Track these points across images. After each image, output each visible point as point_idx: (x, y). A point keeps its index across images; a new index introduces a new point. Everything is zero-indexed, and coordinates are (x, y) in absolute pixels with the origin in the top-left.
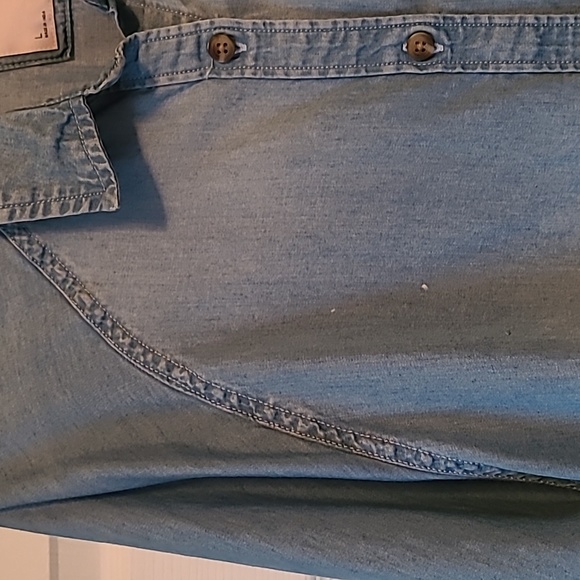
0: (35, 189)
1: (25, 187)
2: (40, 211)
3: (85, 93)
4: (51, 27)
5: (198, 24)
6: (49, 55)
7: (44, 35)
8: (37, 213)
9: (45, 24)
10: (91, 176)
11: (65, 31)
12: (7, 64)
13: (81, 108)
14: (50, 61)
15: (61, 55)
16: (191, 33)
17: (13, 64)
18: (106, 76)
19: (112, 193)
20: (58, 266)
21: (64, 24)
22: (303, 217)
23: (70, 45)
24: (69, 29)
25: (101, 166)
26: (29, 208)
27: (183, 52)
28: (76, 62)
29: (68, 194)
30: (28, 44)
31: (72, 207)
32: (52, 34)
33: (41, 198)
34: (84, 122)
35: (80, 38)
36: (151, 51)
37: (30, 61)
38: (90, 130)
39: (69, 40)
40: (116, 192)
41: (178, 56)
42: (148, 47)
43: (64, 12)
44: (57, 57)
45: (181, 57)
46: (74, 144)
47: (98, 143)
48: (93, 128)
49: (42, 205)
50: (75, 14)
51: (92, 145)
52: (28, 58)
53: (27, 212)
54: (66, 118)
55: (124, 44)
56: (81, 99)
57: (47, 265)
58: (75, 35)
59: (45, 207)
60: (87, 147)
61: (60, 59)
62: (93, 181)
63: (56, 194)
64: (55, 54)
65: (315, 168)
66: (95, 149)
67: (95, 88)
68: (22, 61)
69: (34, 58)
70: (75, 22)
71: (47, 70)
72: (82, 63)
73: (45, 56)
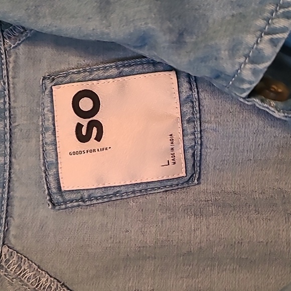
4: (179, 152)
6: (174, 182)
7: (171, 162)
9: (172, 149)
11: (193, 155)
12: (126, 193)
14: (175, 187)
15: (187, 182)
21: (192, 147)
23: (197, 170)
24: (198, 152)
28: (202, 187)
30: (152, 172)
32: (180, 160)
35: (208, 160)
39: (197, 164)
44: (183, 184)
50: (205, 135)
52: (151, 185)
61: (186, 185)
64: (181, 181)
68: (144, 189)
69: (158, 185)
70: (204, 143)
71: (171, 196)
72: (209, 187)
73: (169, 183)
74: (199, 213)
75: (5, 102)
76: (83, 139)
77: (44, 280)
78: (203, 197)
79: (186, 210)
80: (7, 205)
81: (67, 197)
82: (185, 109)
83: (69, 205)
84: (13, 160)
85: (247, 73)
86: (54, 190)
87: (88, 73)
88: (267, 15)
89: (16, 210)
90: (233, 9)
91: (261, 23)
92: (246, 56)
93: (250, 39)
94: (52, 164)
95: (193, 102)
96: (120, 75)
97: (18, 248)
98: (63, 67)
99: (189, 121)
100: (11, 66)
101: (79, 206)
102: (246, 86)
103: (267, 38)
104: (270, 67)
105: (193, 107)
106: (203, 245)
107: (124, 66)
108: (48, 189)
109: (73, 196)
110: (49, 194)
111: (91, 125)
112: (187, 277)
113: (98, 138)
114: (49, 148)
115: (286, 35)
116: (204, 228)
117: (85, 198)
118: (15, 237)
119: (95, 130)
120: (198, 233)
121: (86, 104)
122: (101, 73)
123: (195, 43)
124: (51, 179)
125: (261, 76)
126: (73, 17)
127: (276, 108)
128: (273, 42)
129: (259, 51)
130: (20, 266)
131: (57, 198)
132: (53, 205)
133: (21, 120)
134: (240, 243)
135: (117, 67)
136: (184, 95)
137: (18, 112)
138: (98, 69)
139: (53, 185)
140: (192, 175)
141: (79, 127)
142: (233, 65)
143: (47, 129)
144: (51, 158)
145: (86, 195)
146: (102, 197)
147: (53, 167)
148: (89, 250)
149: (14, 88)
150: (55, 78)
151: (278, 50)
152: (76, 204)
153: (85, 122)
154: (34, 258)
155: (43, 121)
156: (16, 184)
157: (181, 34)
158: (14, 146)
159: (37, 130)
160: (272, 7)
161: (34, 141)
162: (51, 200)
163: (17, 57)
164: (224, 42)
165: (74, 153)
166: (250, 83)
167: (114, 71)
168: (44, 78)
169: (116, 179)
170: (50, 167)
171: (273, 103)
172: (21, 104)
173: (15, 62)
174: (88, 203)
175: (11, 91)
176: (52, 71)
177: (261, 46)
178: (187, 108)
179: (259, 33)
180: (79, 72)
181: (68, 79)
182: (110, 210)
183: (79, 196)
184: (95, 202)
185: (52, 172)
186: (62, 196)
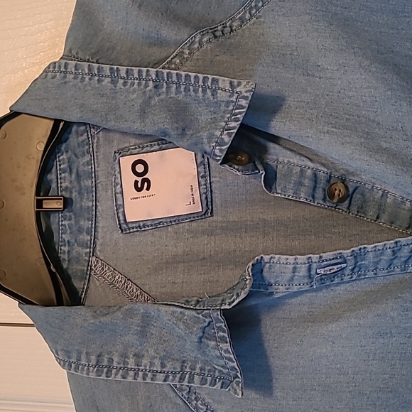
0: (184, 362)
1: (177, 360)
2: (186, 380)
3: (222, 308)
4: (197, 196)
5: (310, 257)
6: (196, 215)
7: (192, 203)
8: (184, 380)
9: (192, 195)
10: (223, 367)
11: (206, 198)
12: (167, 222)
13: (218, 319)
14: (196, 218)
15: (204, 214)
16: (305, 263)
17: (171, 222)
18: (238, 295)
19: (238, 385)
20: (200, 402)
21: (205, 193)
22: (385, 376)
23: (210, 207)
24: (209, 196)
25: (231, 364)
26: (178, 376)
27: (296, 274)
28: (214, 218)
29: (206, 373)
30: (182, 209)
31: (209, 382)
32: (197, 201)
33: (188, 370)
34: (220, 329)
35: (217, 201)
36: (273, 270)
37: (183, 220)
38: (224, 336)
39: (210, 204)
40: (240, 384)
41: (294, 276)
42: (270, 266)
43: (205, 185)
44: (201, 216)
45: (296, 277)
46: (212, 343)
47: (229, 348)
48: (226, 335)
49: (188, 375)
50: (213, 185)
51: (225, 348)
52: (181, 218)
53: (177, 379)
54: (206, 324)
55: (253, 265)
56: (219, 313)
57: (193, 401)
58: (214, 199)
59: (190, 377)
60: (221, 348)
61: (203, 217)
62: (225, 371)
63: (198, 370)
64: (200, 215)
65: (394, 339)
66: (227, 351)
67: (229, 305)
68: (177, 220)
69: (185, 217)
70: (213, 191)
71: (194, 224)
72: (219, 218)
73: (192, 216)
74: (210, 233)
75: (92, 168)
76: (139, 189)
77: (117, 277)
78: (214, 224)
79: (203, 233)
80: (95, 232)
81: (130, 226)
82: (199, 170)
83: (131, 231)
84: (98, 204)
85: (217, 152)
86: (122, 222)
87: (141, 149)
88: (226, 119)
89: (100, 235)
90: (211, 115)
91: (223, 124)
92: (216, 142)
93: (218, 133)
94: (121, 205)
95: (204, 165)
96: (160, 149)
97: (102, 258)
98: (127, 145)
99: (202, 177)
100: (95, 145)
101: (137, 231)
102: (218, 158)
103: (226, 132)
104: (229, 148)
105: (205, 168)
106: (212, 253)
107: (163, 144)
108: (119, 221)
109: (134, 225)
110: (119, 224)
111: (143, 181)
112: (204, 274)
113: (148, 189)
114: (119, 196)
115: (235, 131)
116: (213, 243)
117: (141, 226)
118: (99, 251)
119: (146, 183)
120: (209, 246)
121: (140, 168)
122: (148, 149)
123: (192, 135)
124: (120, 215)
125: (225, 153)
126: (126, 121)
127: (238, 170)
128: (229, 135)
129: (223, 139)
130: (103, 269)
131: (124, 226)
132: (122, 230)
133: (101, 179)
134: (235, 251)
135: (158, 145)
136: (199, 161)
137: (100, 174)
138: (147, 146)
139: (122, 218)
140: (207, 211)
141: (136, 182)
142: (210, 147)
143: (117, 184)
144: (120, 202)
145: (141, 224)
146: (152, 225)
147: (121, 207)
148: (144, 258)
149: (97, 159)
150: (122, 152)
151: (232, 139)
152: (135, 230)
153: (140, 179)
154: (111, 264)
155: (115, 179)
156: (99, 219)
157: (184, 130)
158: (98, 195)
159: (112, 184)
160: (229, 115)
161: (110, 191)
162: (120, 228)
163: (98, 139)
164: (205, 134)
165: (133, 199)
166: (220, 157)
167: (156, 147)
168: (115, 152)
169: (159, 214)
170: (120, 207)
171: (236, 167)
172: (102, 168)
173: (97, 142)
174: (143, 229)
175: (96, 161)
176: (120, 148)
177: (223, 137)
178: (201, 169)
179: (222, 130)
180: (136, 148)
181: (129, 153)
182: (157, 233)
183: (137, 225)
184: (147, 228)
185: (121, 210)
186: (127, 225)
